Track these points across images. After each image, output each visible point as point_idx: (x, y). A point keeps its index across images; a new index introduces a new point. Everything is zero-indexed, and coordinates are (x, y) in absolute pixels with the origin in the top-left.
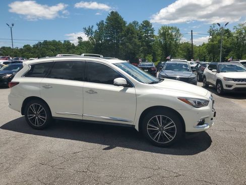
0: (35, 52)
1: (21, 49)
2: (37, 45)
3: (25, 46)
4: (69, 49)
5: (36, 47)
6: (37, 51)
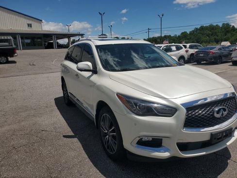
0: (190, 38)
1: (179, 36)
2: (193, 31)
3: (182, 33)
4: (228, 32)
5: (192, 33)
6: (193, 37)
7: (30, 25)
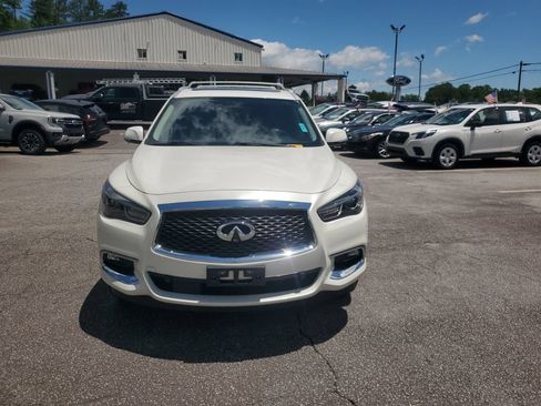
7: (239, 57)
